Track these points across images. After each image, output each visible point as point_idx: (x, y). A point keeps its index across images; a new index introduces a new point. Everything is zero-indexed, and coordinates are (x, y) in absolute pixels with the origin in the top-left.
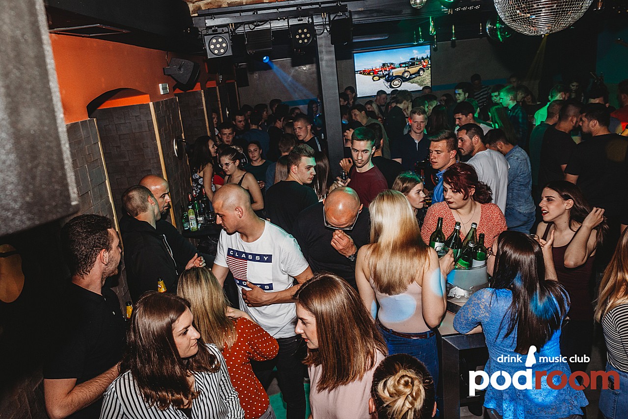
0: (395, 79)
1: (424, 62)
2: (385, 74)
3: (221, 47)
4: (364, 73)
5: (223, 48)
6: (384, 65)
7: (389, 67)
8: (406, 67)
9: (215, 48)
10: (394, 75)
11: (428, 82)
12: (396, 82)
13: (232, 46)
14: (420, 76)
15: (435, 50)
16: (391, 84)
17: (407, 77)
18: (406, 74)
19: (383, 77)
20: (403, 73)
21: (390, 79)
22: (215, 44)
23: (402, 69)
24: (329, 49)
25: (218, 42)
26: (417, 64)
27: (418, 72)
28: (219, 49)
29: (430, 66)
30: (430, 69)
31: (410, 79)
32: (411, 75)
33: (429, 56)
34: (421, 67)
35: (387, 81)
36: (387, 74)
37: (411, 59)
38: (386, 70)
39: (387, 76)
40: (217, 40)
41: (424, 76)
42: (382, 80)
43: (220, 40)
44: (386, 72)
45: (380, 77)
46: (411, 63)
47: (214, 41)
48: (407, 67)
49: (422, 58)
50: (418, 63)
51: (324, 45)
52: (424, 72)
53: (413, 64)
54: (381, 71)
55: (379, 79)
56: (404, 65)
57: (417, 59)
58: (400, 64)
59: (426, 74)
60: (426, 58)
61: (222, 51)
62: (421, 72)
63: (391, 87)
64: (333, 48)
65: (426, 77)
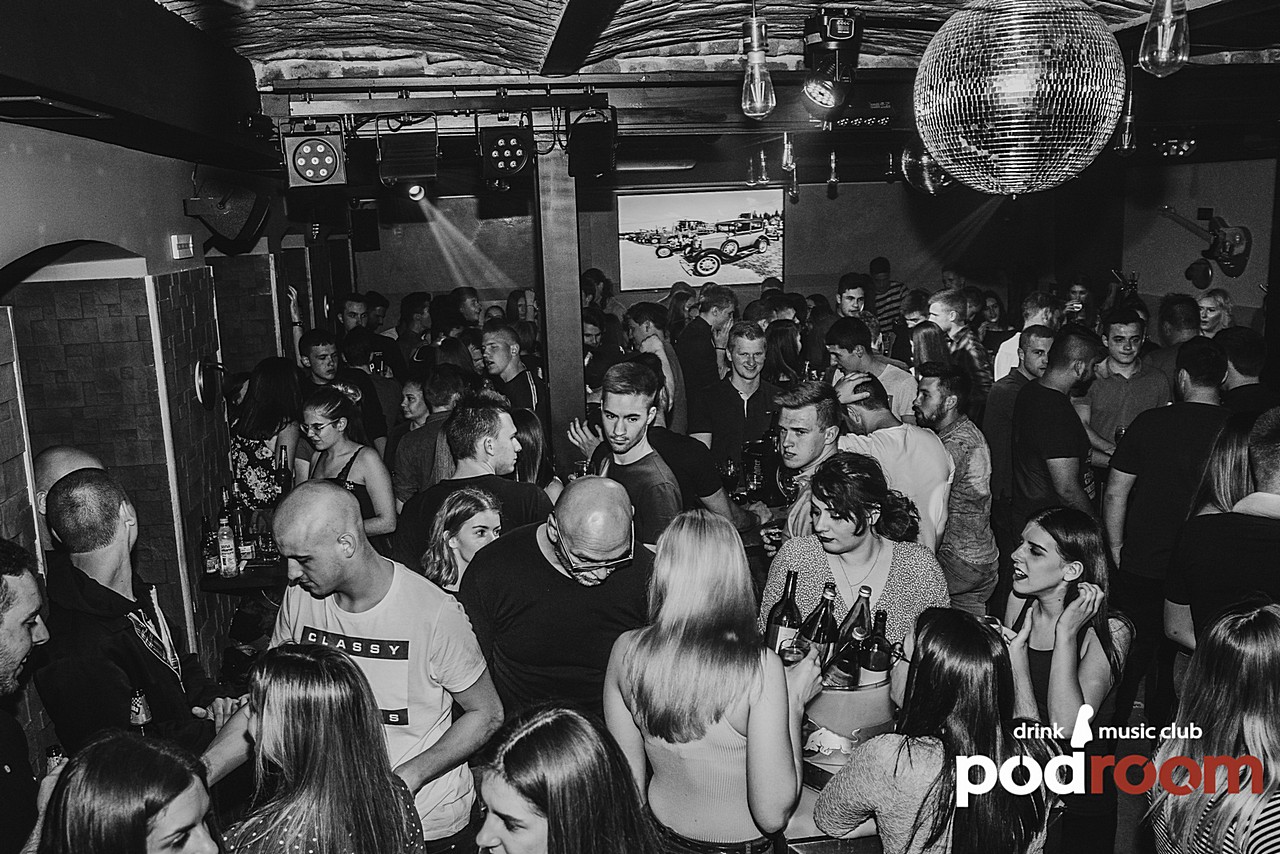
0: (705, 256)
1: (770, 224)
2: (683, 244)
3: (322, 165)
4: (637, 238)
5: (326, 167)
6: (682, 224)
7: (692, 229)
8: (729, 231)
9: (308, 166)
10: (703, 248)
11: (776, 269)
12: (707, 263)
13: (346, 163)
14: (759, 252)
15: (794, 200)
16: (695, 266)
17: (732, 255)
18: (729, 248)
19: (680, 250)
20: (724, 245)
21: (694, 256)
22: (308, 157)
23: (722, 237)
24: (563, 185)
25: (314, 154)
26: (753, 228)
27: (756, 245)
28: (316, 169)
29: (781, 232)
30: (781, 239)
31: (737, 258)
32: (740, 250)
33: (780, 213)
34: (763, 233)
35: (688, 259)
36: (687, 245)
37: (742, 216)
38: (687, 237)
39: (688, 249)
40: (313, 148)
41: (768, 253)
42: (677, 256)
43: (320, 149)
44: (688, 241)
45: (673, 251)
46: (740, 225)
47: (307, 149)
48: (733, 231)
49: (766, 215)
50: (756, 225)
51: (552, 175)
52: (768, 244)
53: (745, 227)
54: (677, 237)
55: (671, 255)
56: (726, 228)
57: (755, 217)
58: (717, 225)
59: (773, 251)
60: (773, 216)
61: (323, 172)
62: (763, 245)
63: (696, 272)
64: (571, 184)
65: (773, 257)
